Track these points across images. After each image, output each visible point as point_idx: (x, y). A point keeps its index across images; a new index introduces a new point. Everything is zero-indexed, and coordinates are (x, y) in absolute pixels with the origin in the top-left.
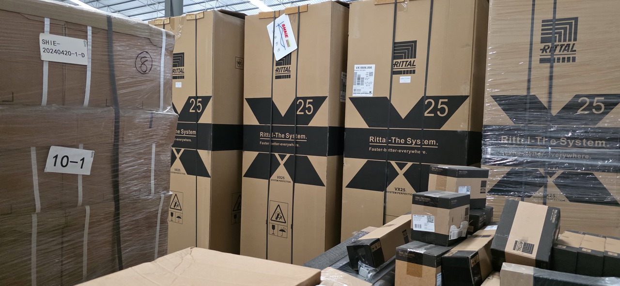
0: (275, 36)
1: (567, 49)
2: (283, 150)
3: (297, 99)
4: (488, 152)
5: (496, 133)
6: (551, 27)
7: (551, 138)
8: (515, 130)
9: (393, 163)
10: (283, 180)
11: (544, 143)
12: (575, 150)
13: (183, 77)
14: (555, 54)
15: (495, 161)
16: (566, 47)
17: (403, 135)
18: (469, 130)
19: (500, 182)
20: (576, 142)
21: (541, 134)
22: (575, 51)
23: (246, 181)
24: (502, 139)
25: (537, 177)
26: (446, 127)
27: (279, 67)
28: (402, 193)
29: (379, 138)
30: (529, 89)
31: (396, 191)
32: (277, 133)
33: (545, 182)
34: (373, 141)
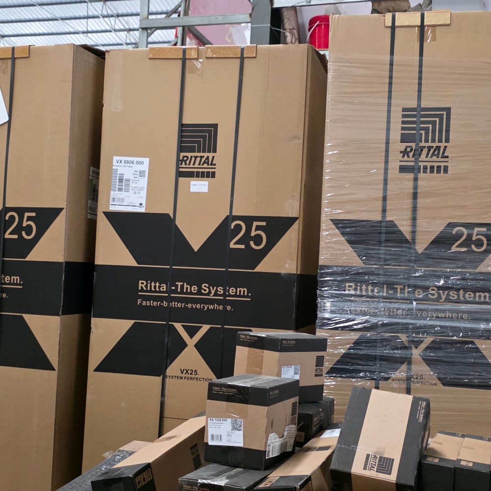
1: (436, 153)
3: (6, 210)
4: (327, 308)
5: (339, 279)
6: (415, 119)
7: (416, 287)
8: (365, 274)
9: (178, 326)
11: (406, 295)
12: (449, 306)
14: (420, 159)
15: (337, 323)
16: (435, 150)
17: (195, 279)
18: (299, 273)
19: (345, 356)
20: (451, 293)
21: (403, 281)
22: (447, 157)
24: (347, 288)
25: (397, 349)
26: (263, 267)
28: (191, 378)
29: (155, 283)
30: (384, 211)
31: (181, 375)
33: (409, 356)
34: (145, 289)
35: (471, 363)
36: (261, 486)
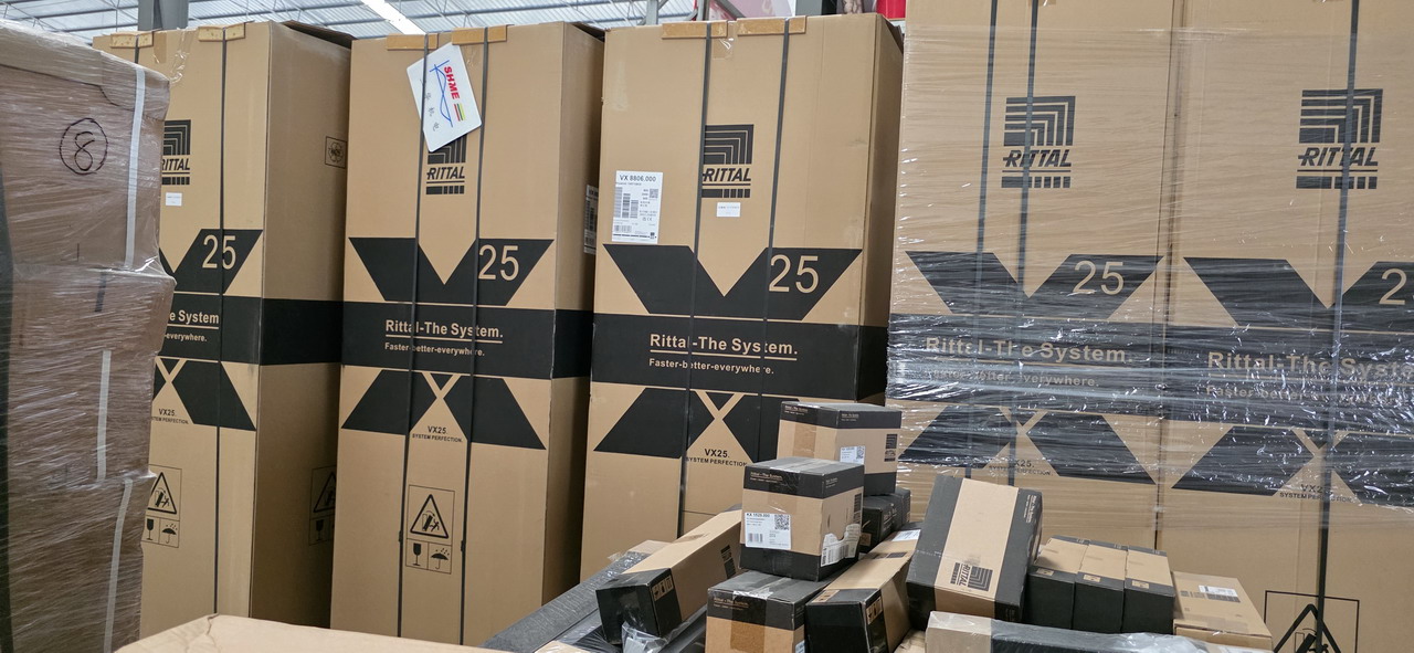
0: (427, 92)
1: (1054, 160)
2: (442, 364)
3: (480, 242)
4: (900, 370)
5: (917, 332)
6: (1025, 113)
7: (1023, 342)
8: (954, 325)
9: (702, 394)
11: (1010, 353)
12: (1069, 369)
13: (186, 181)
14: (1031, 169)
15: (913, 392)
16: (1052, 155)
17: (724, 332)
18: (862, 324)
19: (924, 435)
20: (1071, 351)
21: (1005, 334)
22: (1069, 165)
23: (346, 437)
24: (929, 344)
25: (996, 425)
26: (814, 316)
27: (437, 166)
28: (719, 462)
30: (980, 239)
31: (706, 457)
32: (428, 324)
33: (1012, 435)
34: (658, 345)
35: (1098, 445)
36: (815, 601)
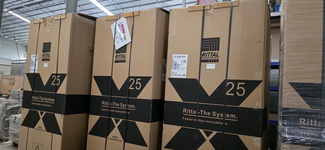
0: (116, 32)
2: (118, 116)
3: (130, 77)
9: (201, 131)
10: (116, 139)
13: (49, 60)
18: (263, 108)
26: (243, 105)
27: (118, 54)
29: (191, 110)
30: (323, 78)
32: (114, 103)
34: (186, 112)
